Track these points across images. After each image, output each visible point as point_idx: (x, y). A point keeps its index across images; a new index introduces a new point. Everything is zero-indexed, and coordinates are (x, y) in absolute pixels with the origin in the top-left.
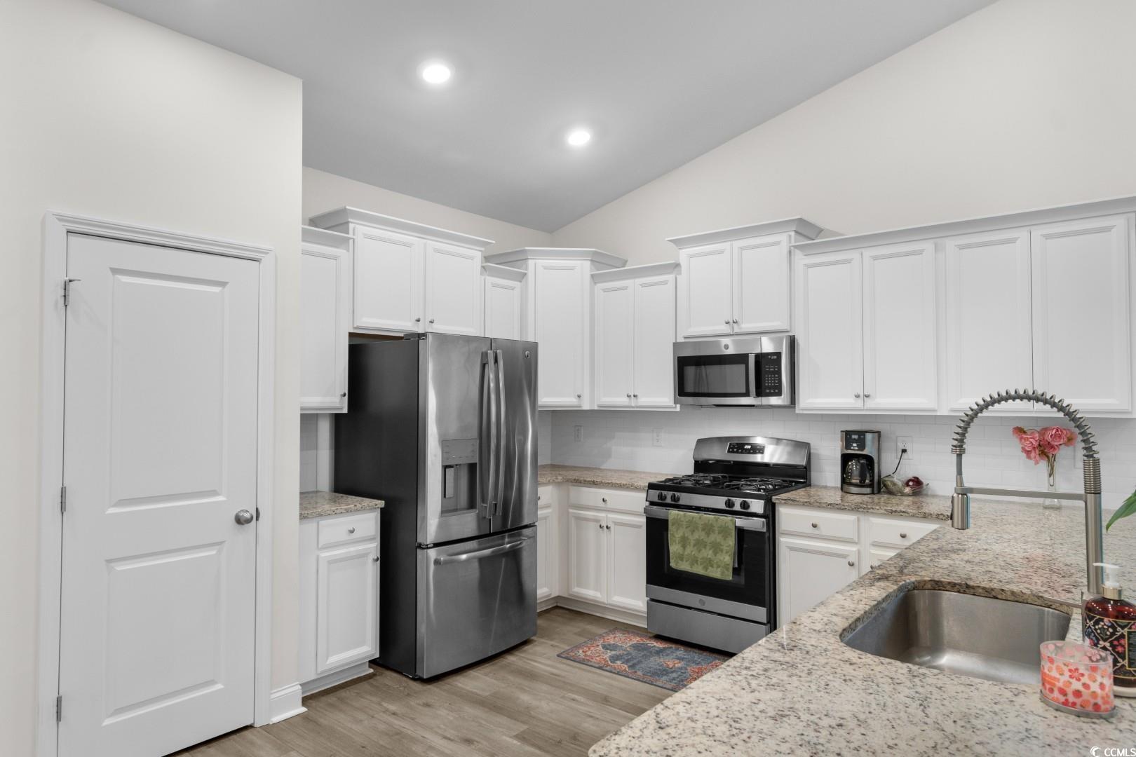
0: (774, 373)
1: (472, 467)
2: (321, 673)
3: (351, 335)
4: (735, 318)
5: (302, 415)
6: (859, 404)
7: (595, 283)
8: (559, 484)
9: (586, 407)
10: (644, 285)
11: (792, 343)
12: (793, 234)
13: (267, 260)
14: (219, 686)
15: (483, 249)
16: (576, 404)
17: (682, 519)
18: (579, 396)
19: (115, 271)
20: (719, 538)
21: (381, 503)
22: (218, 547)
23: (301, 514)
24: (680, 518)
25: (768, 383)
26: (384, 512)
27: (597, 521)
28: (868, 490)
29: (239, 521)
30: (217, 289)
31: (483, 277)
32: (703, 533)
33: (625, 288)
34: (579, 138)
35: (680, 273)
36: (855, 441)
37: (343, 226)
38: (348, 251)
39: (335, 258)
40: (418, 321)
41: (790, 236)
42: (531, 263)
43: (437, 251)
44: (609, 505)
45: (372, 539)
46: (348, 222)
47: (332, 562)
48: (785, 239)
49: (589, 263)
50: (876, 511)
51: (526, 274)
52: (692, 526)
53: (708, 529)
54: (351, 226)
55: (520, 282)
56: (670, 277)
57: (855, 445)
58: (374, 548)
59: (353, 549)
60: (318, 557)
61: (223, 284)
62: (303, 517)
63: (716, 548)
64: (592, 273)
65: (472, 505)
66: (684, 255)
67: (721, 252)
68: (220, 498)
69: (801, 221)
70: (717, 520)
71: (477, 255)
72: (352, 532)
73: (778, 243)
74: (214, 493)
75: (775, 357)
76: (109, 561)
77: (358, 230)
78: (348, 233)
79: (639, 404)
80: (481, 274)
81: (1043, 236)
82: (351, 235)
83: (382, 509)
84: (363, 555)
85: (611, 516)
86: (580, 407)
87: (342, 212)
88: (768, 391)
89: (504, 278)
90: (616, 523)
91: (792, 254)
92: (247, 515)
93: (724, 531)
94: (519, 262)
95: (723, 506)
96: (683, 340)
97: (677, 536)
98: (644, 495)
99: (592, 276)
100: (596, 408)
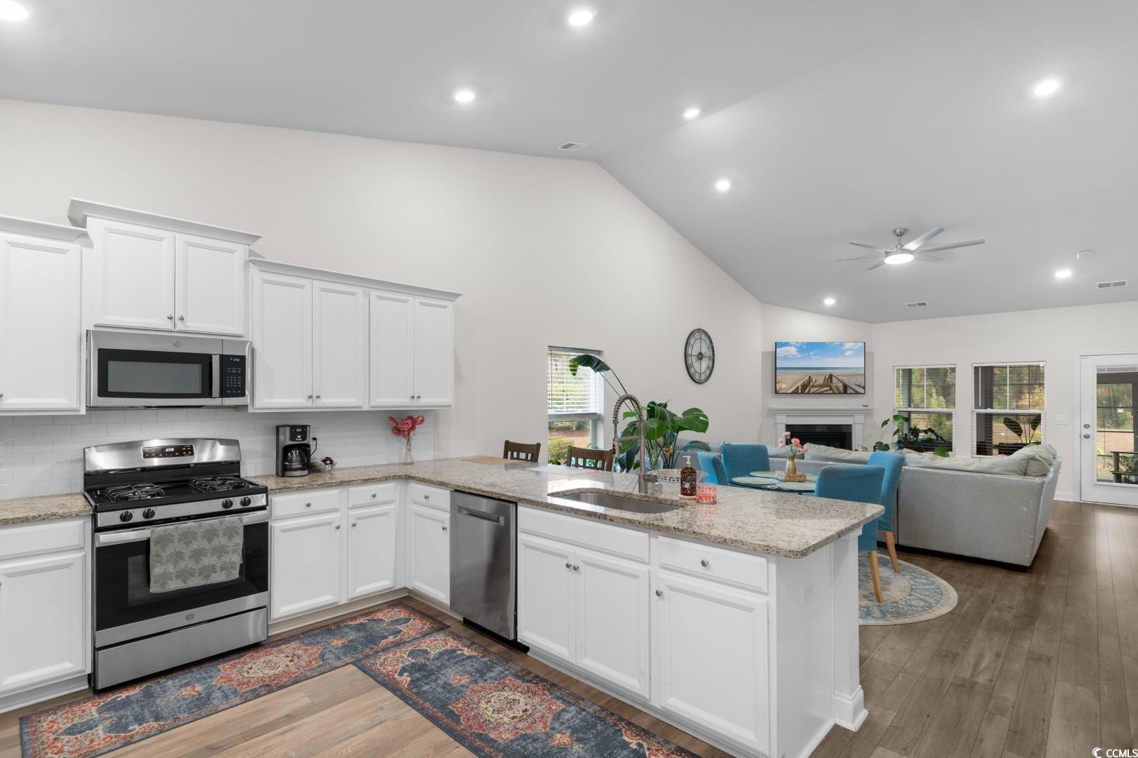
0: (237, 374)
4: (181, 316)
6: (309, 403)
17: (173, 534)
20: (223, 541)
24: (169, 534)
25: (230, 384)
32: (205, 541)
36: (299, 433)
48: (237, 248)
52: (187, 537)
53: (210, 535)
57: (299, 437)
63: (220, 551)
70: (221, 523)
75: (238, 360)
88: (229, 391)
91: (248, 267)
93: (230, 532)
97: (163, 554)
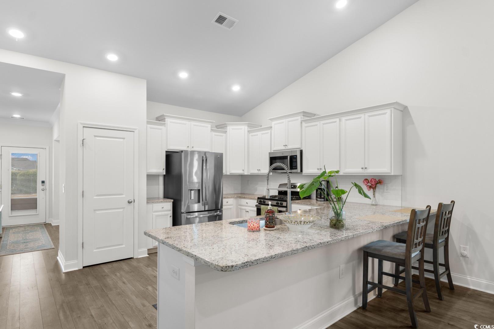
0: (296, 162)
1: (199, 190)
2: (154, 247)
3: (166, 151)
4: (286, 144)
5: (147, 175)
7: (250, 133)
8: (236, 198)
9: (246, 174)
10: (262, 134)
11: (301, 152)
12: (302, 116)
13: (136, 132)
14: (124, 246)
15: (211, 124)
16: (242, 173)
18: (243, 170)
19: (95, 136)
21: (172, 200)
22: (123, 209)
23: (147, 202)
25: (293, 165)
26: (173, 203)
27: (245, 210)
28: (323, 200)
29: (129, 202)
30: (122, 140)
31: (211, 133)
33: (257, 135)
34: (236, 88)
35: (272, 130)
37: (163, 120)
38: (165, 127)
39: (161, 129)
40: (188, 147)
41: (301, 117)
42: (228, 127)
43: (195, 125)
44: (249, 205)
45: (170, 210)
46: (165, 119)
47: (157, 216)
48: (299, 118)
49: (247, 127)
50: (315, 205)
51: (227, 131)
54: (166, 119)
55: (225, 133)
56: (269, 131)
58: (170, 213)
59: (163, 213)
60: (153, 214)
61: (124, 138)
62: (147, 203)
64: (248, 130)
65: (199, 202)
66: (273, 123)
67: (283, 123)
68: (124, 196)
69: (304, 112)
71: (209, 126)
72: (163, 208)
73: (298, 120)
74: (122, 194)
75: (295, 157)
76: (95, 210)
77: (168, 120)
78: (165, 122)
79: (261, 172)
80: (211, 132)
81: (368, 116)
82: (166, 122)
83: (173, 202)
84: (167, 215)
85: (249, 208)
86: (244, 174)
87: (163, 116)
89: (219, 133)
90: (250, 210)
91: (302, 123)
92: (131, 201)
94: (225, 127)
95: (275, 204)
96: (273, 152)
98: (256, 201)
99: (248, 131)
100: (250, 174)
